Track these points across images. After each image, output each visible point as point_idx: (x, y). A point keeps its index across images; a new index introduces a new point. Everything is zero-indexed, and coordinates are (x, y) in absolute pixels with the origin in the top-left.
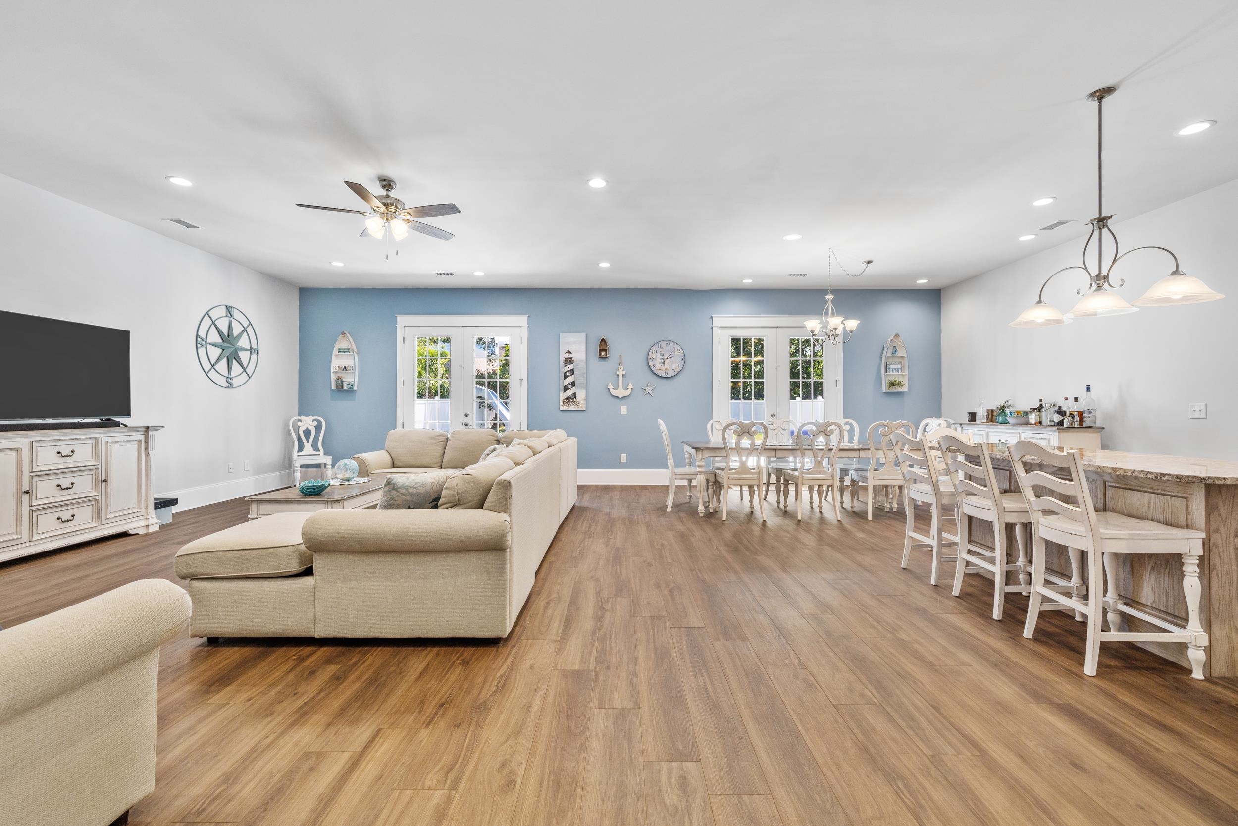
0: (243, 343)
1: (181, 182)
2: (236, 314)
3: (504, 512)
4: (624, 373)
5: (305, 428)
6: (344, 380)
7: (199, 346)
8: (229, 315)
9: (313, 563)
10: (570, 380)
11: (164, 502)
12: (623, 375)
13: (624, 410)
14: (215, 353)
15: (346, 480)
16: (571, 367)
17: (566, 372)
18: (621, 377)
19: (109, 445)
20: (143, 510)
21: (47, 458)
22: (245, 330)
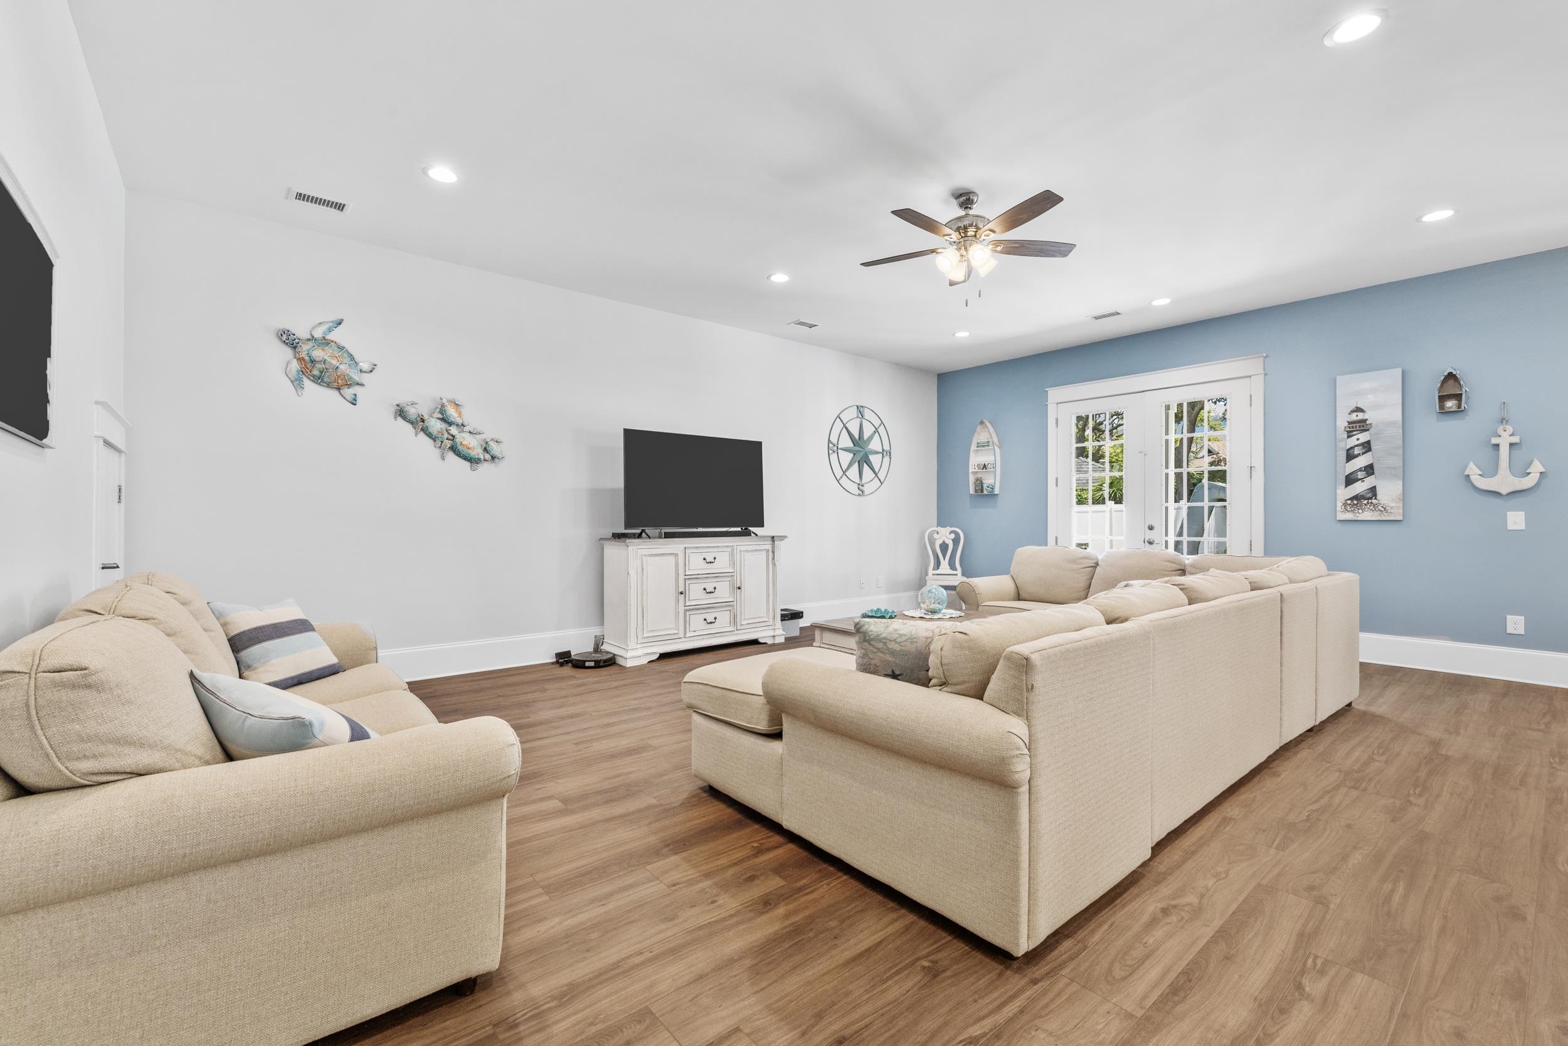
0: (875, 445)
1: (780, 278)
2: (868, 414)
3: (1017, 714)
4: (1515, 439)
5: (941, 542)
6: (984, 482)
7: (831, 452)
8: (861, 416)
9: (782, 725)
10: (1361, 462)
11: (791, 614)
12: (1511, 445)
13: (1516, 520)
14: (846, 458)
15: (931, 612)
16: (1363, 437)
17: (1352, 448)
18: (1504, 451)
19: (742, 553)
20: (771, 619)
21: (696, 564)
22: (876, 431)
